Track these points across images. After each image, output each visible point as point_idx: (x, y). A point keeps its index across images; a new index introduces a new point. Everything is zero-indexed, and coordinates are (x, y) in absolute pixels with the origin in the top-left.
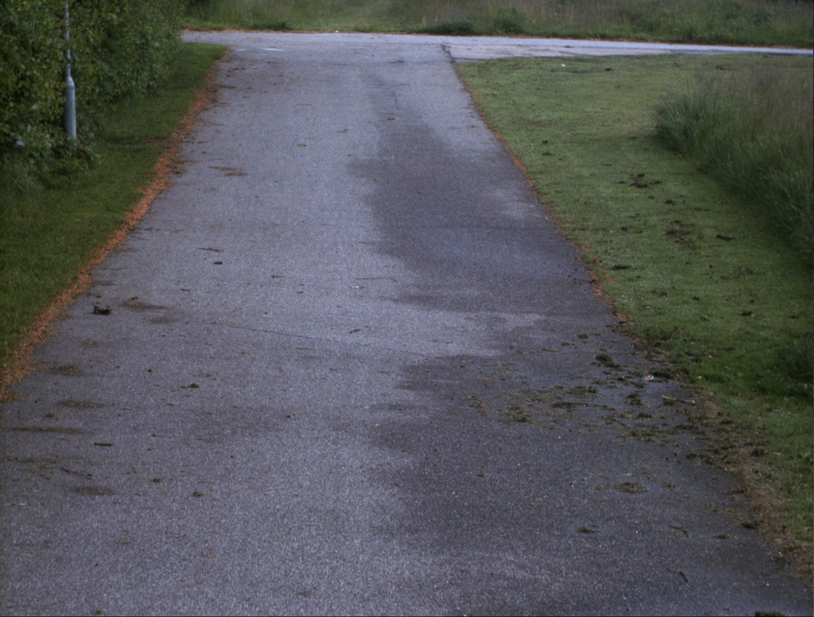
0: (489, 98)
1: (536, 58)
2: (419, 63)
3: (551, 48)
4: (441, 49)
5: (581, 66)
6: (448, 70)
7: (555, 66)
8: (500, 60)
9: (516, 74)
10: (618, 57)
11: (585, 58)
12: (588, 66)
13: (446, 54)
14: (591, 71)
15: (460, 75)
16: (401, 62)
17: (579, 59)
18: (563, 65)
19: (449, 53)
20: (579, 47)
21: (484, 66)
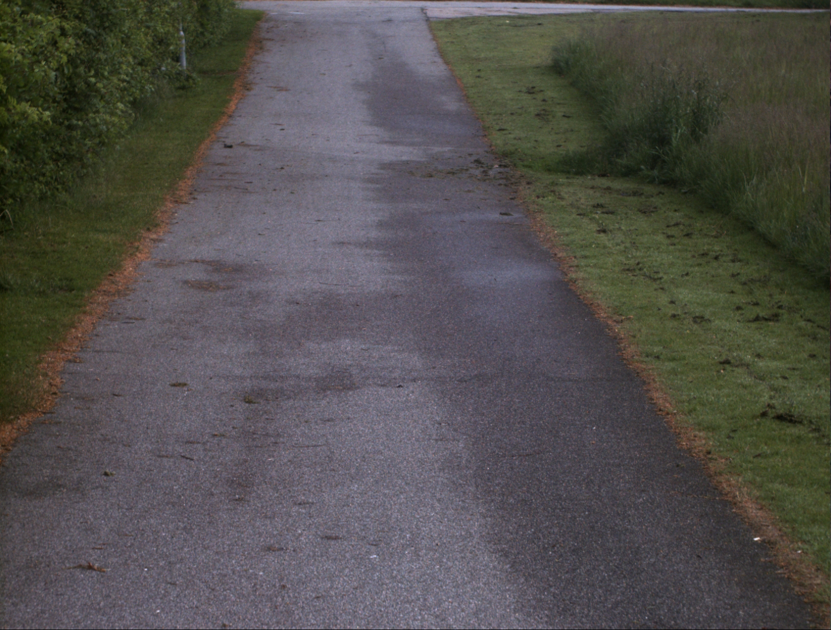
0: (449, 44)
1: (489, 16)
2: (403, 22)
3: (502, 9)
4: (420, 11)
5: (520, 22)
6: (424, 26)
7: (501, 22)
8: (463, 18)
9: (471, 28)
10: (550, 15)
11: (526, 16)
12: (526, 21)
13: (424, 15)
14: (527, 25)
15: (431, 29)
16: (390, 21)
17: (521, 17)
18: (508, 22)
19: (426, 13)
20: (523, 8)
21: (449, 23)
